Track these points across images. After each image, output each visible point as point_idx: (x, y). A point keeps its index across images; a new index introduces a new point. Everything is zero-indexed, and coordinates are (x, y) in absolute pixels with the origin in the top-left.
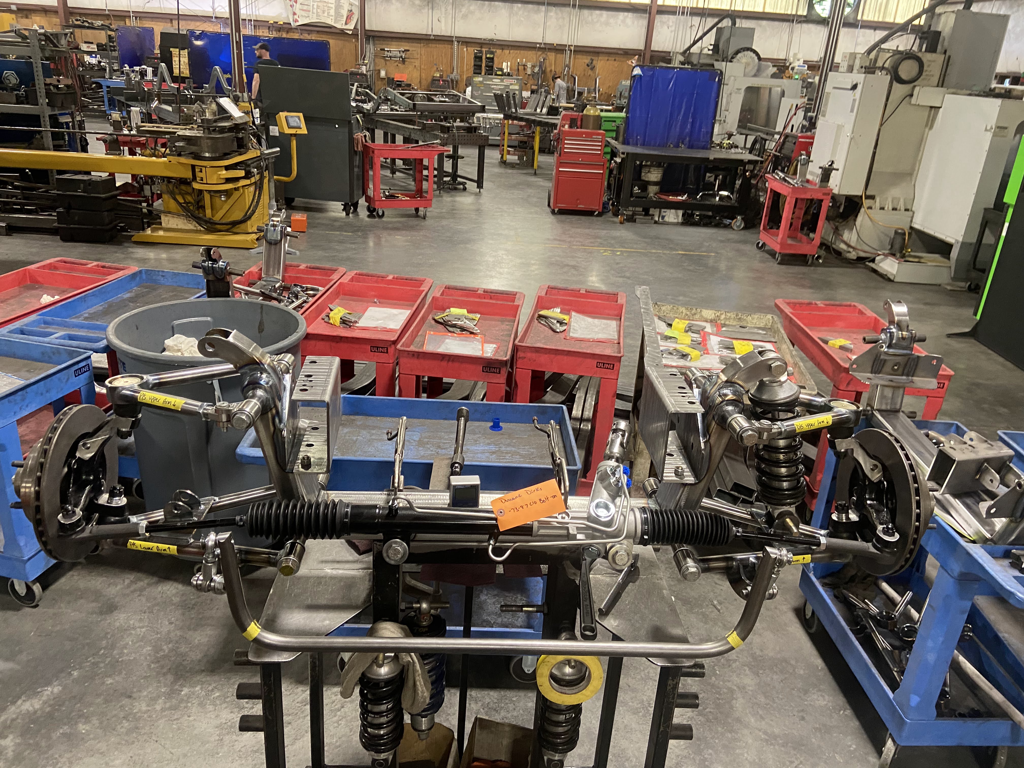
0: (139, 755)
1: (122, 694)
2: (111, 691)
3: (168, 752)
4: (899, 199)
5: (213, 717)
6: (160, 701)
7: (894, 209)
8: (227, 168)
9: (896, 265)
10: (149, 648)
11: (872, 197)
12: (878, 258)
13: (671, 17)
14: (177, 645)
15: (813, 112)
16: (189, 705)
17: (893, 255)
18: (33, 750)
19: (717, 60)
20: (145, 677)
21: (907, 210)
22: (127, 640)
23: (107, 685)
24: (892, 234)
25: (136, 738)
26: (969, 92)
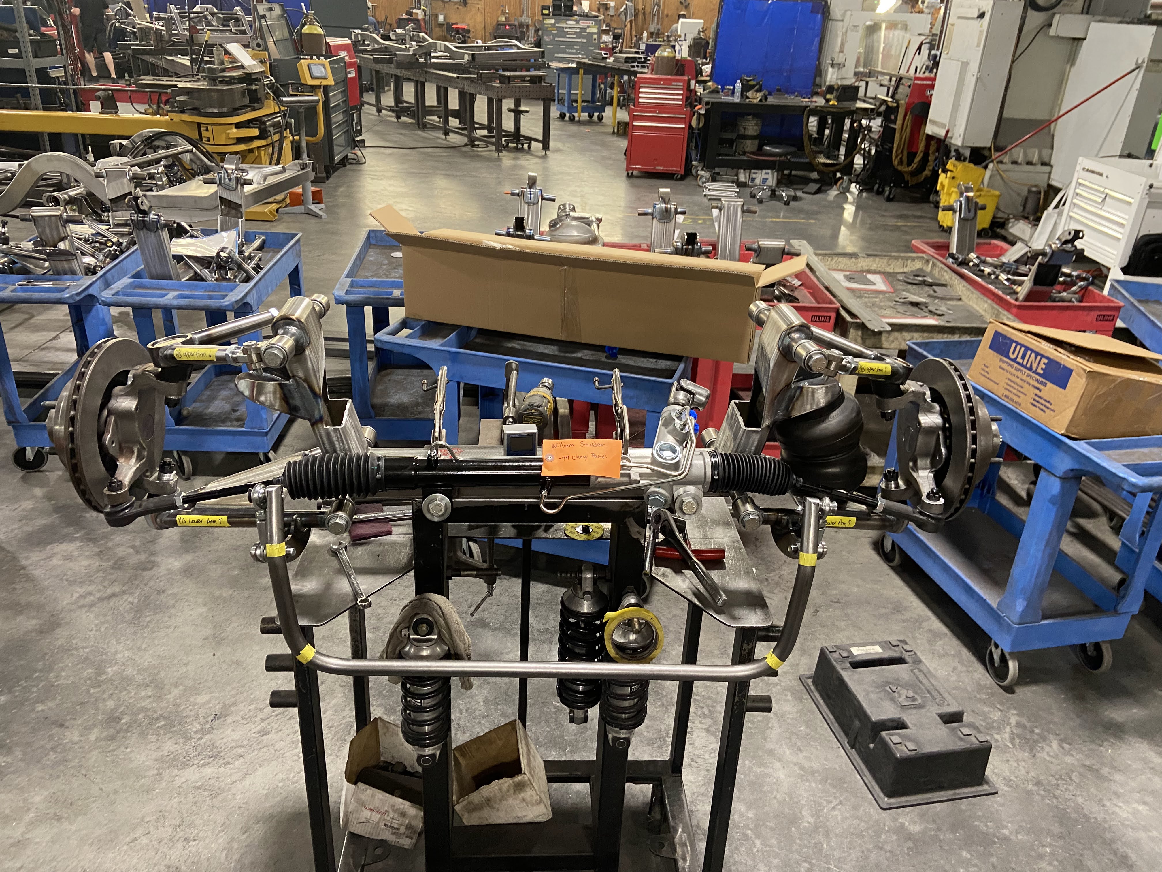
0: (63, 791)
1: (53, 723)
2: (41, 719)
5: (153, 748)
6: (96, 730)
7: (1029, 163)
8: (238, 126)
10: (90, 671)
11: (1003, 149)
14: (123, 668)
15: (938, 49)
16: (129, 734)
17: (1025, 218)
20: (82, 703)
21: (1043, 164)
22: (67, 661)
23: (38, 712)
24: (1025, 193)
25: (63, 771)
26: (1119, 19)
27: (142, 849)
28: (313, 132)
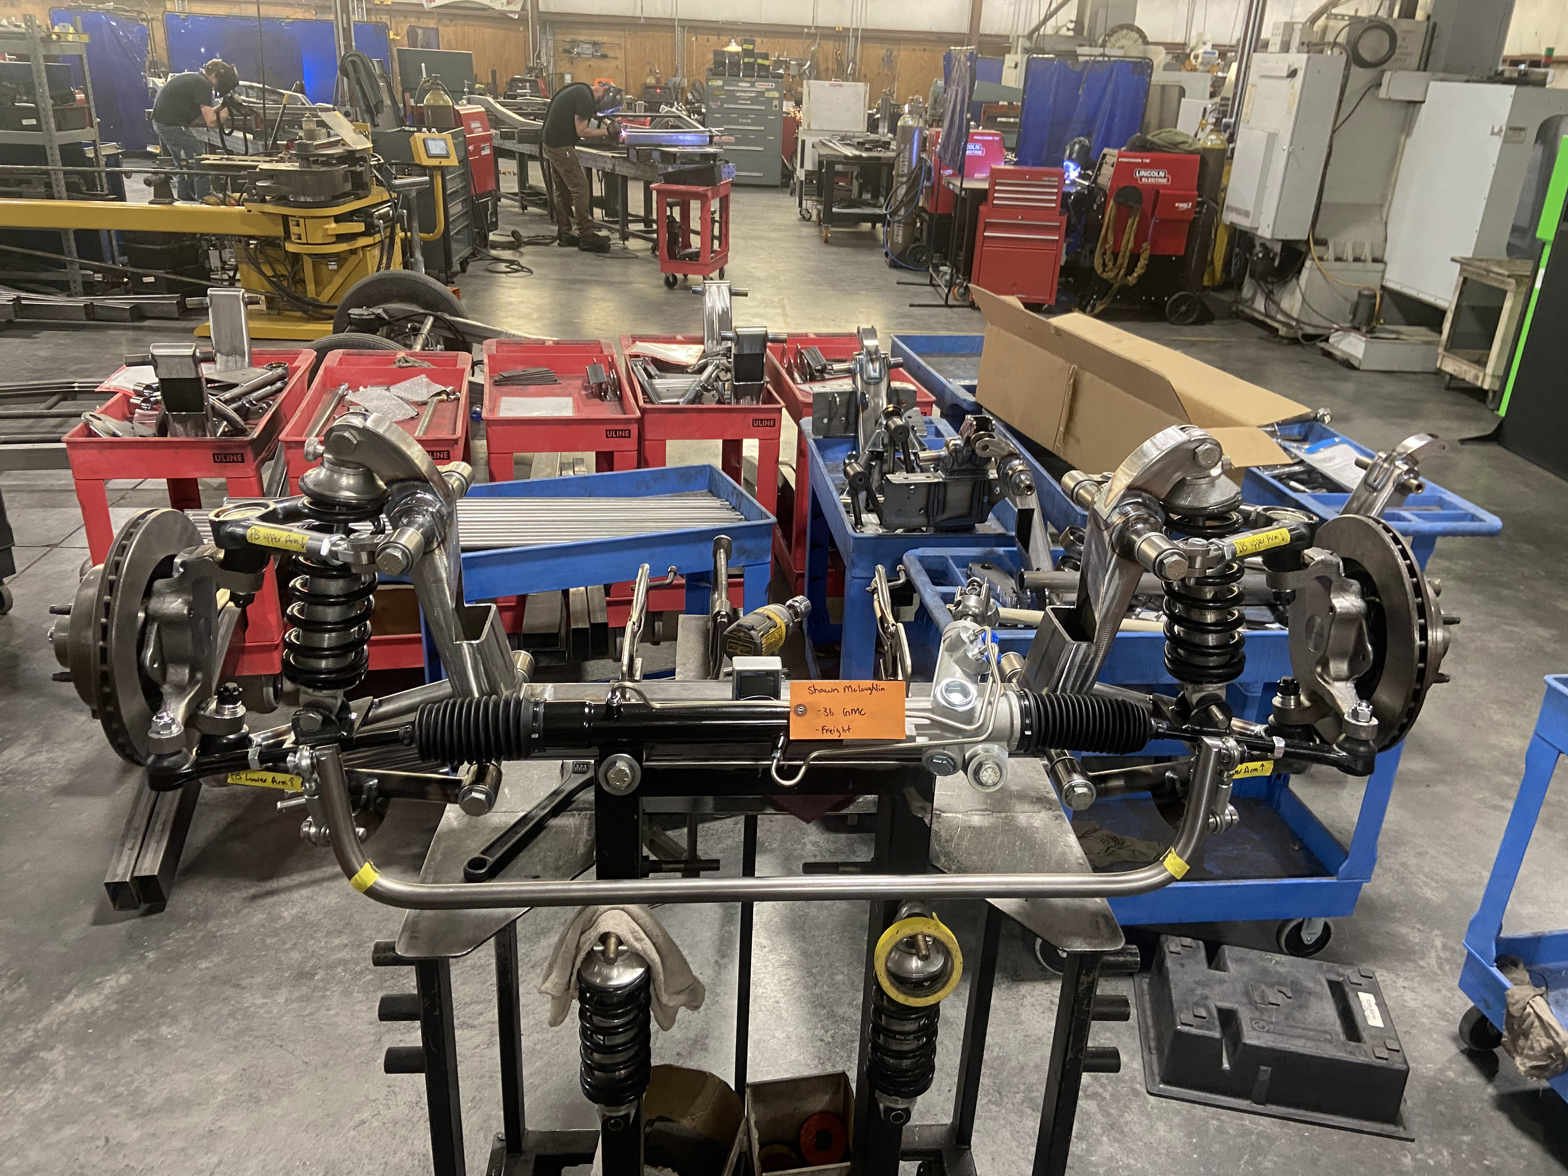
0: (256, 1066)
1: (225, 983)
2: (208, 978)
3: (300, 1062)
4: (1364, 244)
5: (364, 1008)
6: (283, 990)
7: (1357, 260)
8: (337, 219)
9: (1363, 345)
11: (1324, 242)
12: (1334, 335)
15: (1231, 117)
16: (328, 993)
17: (1357, 329)
18: (96, 1064)
19: (1081, 45)
21: (1375, 260)
22: (228, 906)
23: (201, 970)
24: (1355, 297)
25: (248, 1042)
26: (1465, 77)
27: (374, 1133)
28: (428, 226)
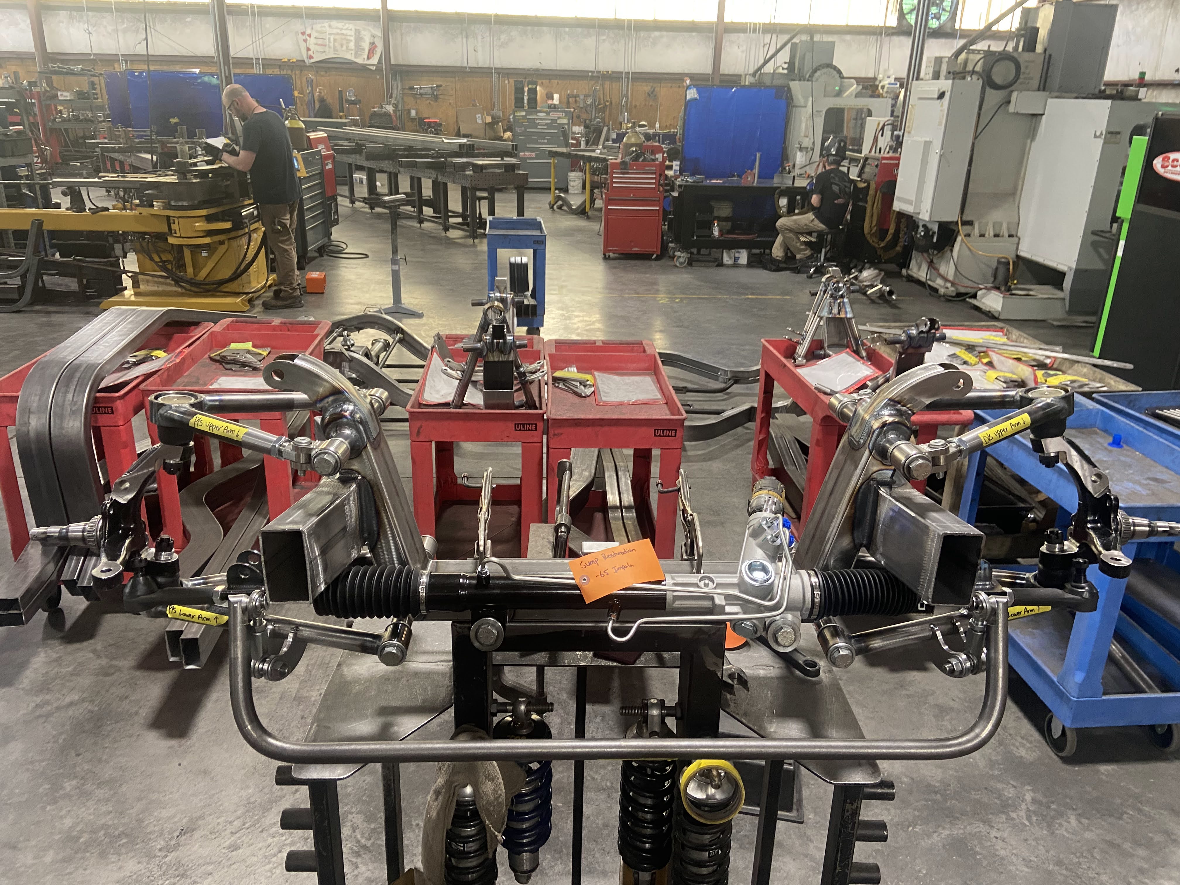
4: (1001, 224)
7: (996, 236)
8: (206, 219)
9: (1001, 301)
10: (46, 786)
11: (970, 223)
12: (979, 293)
13: (742, 35)
15: (900, 130)
17: (997, 288)
19: (792, 80)
20: (37, 822)
21: (1011, 236)
22: (21, 777)
24: (995, 264)
26: (1075, 95)
